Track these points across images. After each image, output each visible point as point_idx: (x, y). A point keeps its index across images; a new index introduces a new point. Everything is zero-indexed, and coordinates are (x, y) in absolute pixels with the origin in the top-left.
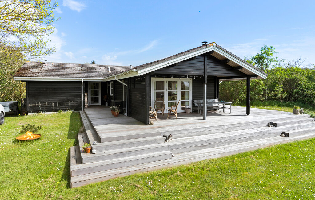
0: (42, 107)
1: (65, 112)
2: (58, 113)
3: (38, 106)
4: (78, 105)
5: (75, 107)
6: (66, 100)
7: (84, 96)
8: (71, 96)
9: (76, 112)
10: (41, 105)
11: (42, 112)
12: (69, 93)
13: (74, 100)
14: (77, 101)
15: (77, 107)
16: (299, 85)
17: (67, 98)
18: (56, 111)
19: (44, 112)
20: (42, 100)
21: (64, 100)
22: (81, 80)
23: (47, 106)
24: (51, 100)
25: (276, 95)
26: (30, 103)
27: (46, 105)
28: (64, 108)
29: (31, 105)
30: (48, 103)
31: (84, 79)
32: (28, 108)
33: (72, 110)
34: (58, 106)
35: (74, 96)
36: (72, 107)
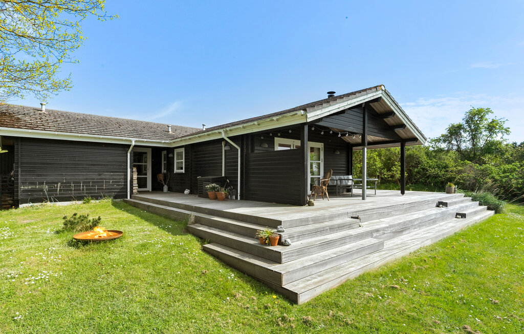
0: (49, 191)
1: (97, 201)
2: (84, 203)
3: (42, 190)
4: (122, 188)
5: (114, 192)
6: (97, 179)
7: (132, 172)
8: (108, 172)
9: (117, 200)
10: (47, 187)
11: (51, 201)
12: (104, 165)
13: (114, 179)
14: (119, 182)
15: (119, 192)
16: (419, 163)
17: (100, 175)
18: (79, 198)
19: (55, 201)
20: (50, 179)
21: (94, 179)
22: (131, 141)
23: (60, 190)
24: (69, 178)
25: (392, 176)
26: (24, 183)
27: (59, 187)
28: (95, 193)
29: (26, 188)
30: (62, 183)
31: (136, 141)
32: (19, 193)
33: (110, 196)
34: (83, 189)
35: (113, 172)
36: (109, 192)
